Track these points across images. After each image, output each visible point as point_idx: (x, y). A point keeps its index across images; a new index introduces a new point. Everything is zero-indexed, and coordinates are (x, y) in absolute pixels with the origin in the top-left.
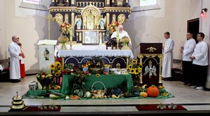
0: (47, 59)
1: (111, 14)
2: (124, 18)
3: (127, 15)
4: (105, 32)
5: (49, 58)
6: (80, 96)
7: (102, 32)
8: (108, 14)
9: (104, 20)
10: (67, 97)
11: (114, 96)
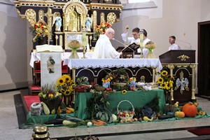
0: (51, 71)
1: (99, 12)
2: (114, 17)
3: (117, 13)
4: (92, 35)
5: (54, 70)
6: (105, 121)
7: (89, 36)
8: (95, 12)
9: (91, 19)
10: (90, 123)
11: (146, 118)
